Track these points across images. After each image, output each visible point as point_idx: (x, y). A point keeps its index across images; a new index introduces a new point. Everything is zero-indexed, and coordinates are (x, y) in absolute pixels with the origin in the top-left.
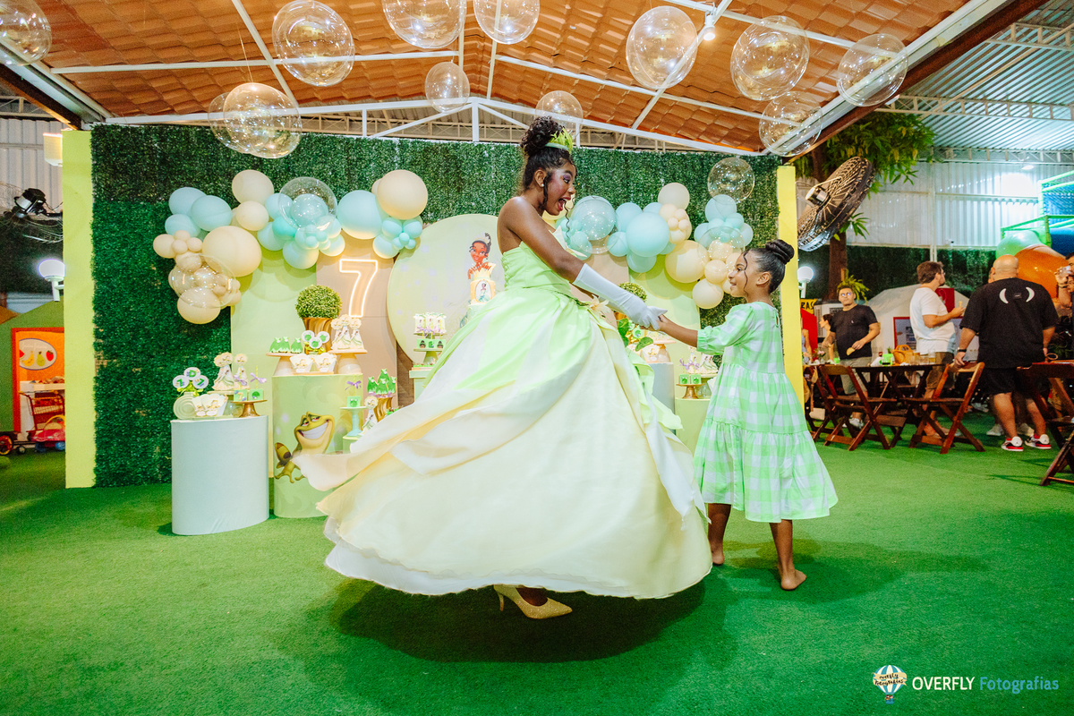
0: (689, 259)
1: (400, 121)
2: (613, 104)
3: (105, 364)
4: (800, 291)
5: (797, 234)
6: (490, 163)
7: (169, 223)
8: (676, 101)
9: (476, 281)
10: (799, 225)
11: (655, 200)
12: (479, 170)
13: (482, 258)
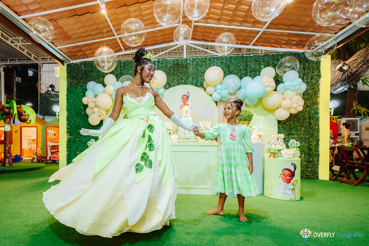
0: (274, 99)
1: (157, 52)
2: (242, 36)
3: (69, 137)
4: (330, 112)
5: (330, 86)
6: (190, 65)
7: (87, 93)
8: (271, 32)
9: (184, 110)
10: (331, 82)
11: (259, 75)
12: (186, 68)
13: (186, 101)
